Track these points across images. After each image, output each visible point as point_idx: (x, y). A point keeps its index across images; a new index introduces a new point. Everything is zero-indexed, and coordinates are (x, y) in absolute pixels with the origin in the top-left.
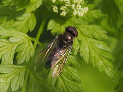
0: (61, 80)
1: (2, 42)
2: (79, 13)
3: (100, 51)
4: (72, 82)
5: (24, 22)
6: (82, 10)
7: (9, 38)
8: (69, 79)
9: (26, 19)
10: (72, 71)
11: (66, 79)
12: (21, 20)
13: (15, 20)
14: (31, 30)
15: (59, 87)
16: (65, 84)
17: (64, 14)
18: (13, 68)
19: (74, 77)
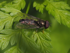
0: (39, 39)
3: (66, 16)
4: (46, 40)
5: (18, 4)
7: (10, 13)
8: (44, 38)
9: (20, 2)
10: (46, 34)
11: (42, 39)
12: (17, 3)
13: (13, 3)
14: (23, 9)
15: (38, 43)
16: (41, 42)
18: (12, 31)
19: (47, 38)
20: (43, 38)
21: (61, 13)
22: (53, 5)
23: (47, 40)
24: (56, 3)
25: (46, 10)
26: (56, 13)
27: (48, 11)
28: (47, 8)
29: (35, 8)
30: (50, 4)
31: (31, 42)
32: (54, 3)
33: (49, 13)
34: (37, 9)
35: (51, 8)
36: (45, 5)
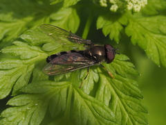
1: (34, 50)
2: (135, 7)
4: (132, 98)
6: (139, 2)
7: (43, 44)
9: (66, 19)
10: (130, 84)
11: (123, 95)
12: (59, 21)
13: (51, 20)
17: (114, 8)
19: (133, 91)
20: (124, 93)
21: (161, 43)
22: (143, 24)
23: (134, 97)
24: (148, 19)
25: (126, 35)
26: (149, 42)
27: (131, 37)
28: (129, 31)
29: (101, 30)
30: (134, 21)
31: (96, 105)
32: (143, 19)
33: (133, 41)
34: (105, 33)
35: (138, 31)
36: (124, 23)
